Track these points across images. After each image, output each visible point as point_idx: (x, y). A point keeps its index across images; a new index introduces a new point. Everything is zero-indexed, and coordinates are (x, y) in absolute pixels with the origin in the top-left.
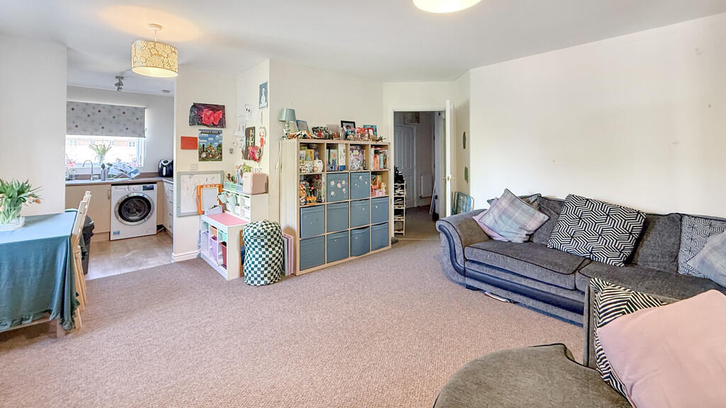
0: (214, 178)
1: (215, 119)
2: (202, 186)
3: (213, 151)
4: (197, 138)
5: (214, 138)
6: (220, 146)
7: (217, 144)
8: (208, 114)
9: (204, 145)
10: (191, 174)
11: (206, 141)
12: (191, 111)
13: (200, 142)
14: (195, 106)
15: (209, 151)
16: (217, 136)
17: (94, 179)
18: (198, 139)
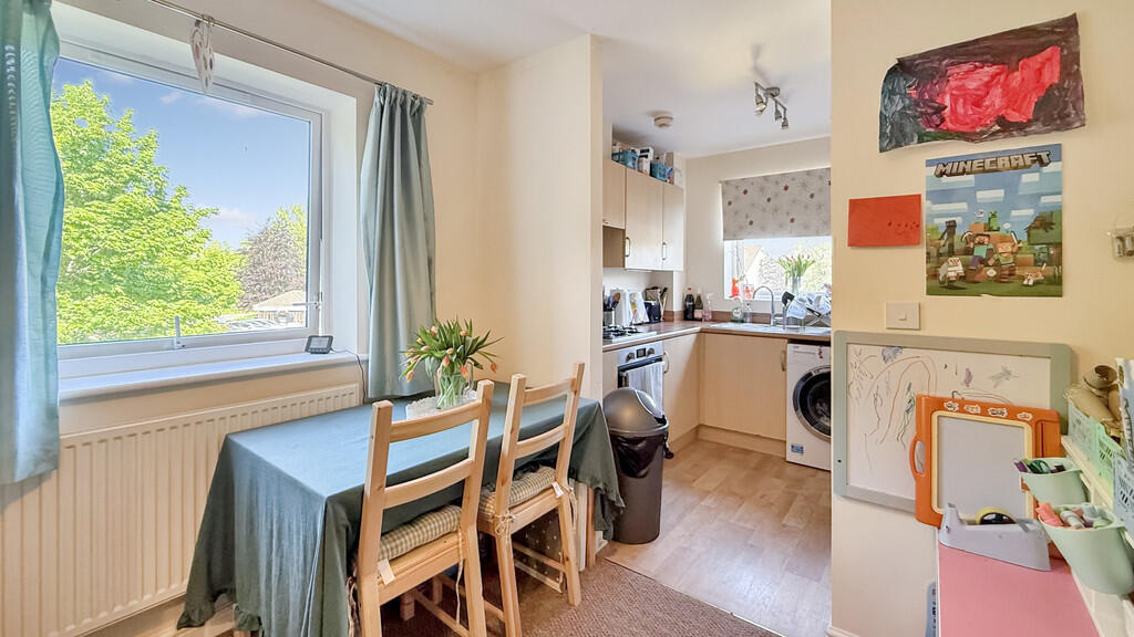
0: (1007, 374)
1: (1012, 99)
2: (939, 404)
3: (1005, 248)
4: (915, 200)
5: (1011, 189)
6: (1047, 223)
7: (1027, 214)
8: (972, 85)
9: (951, 227)
10: (892, 345)
11: (963, 206)
12: (888, 92)
13: (934, 215)
14: (902, 69)
15: (981, 252)
16: (1029, 178)
17: (776, 323)
18: (926, 204)
